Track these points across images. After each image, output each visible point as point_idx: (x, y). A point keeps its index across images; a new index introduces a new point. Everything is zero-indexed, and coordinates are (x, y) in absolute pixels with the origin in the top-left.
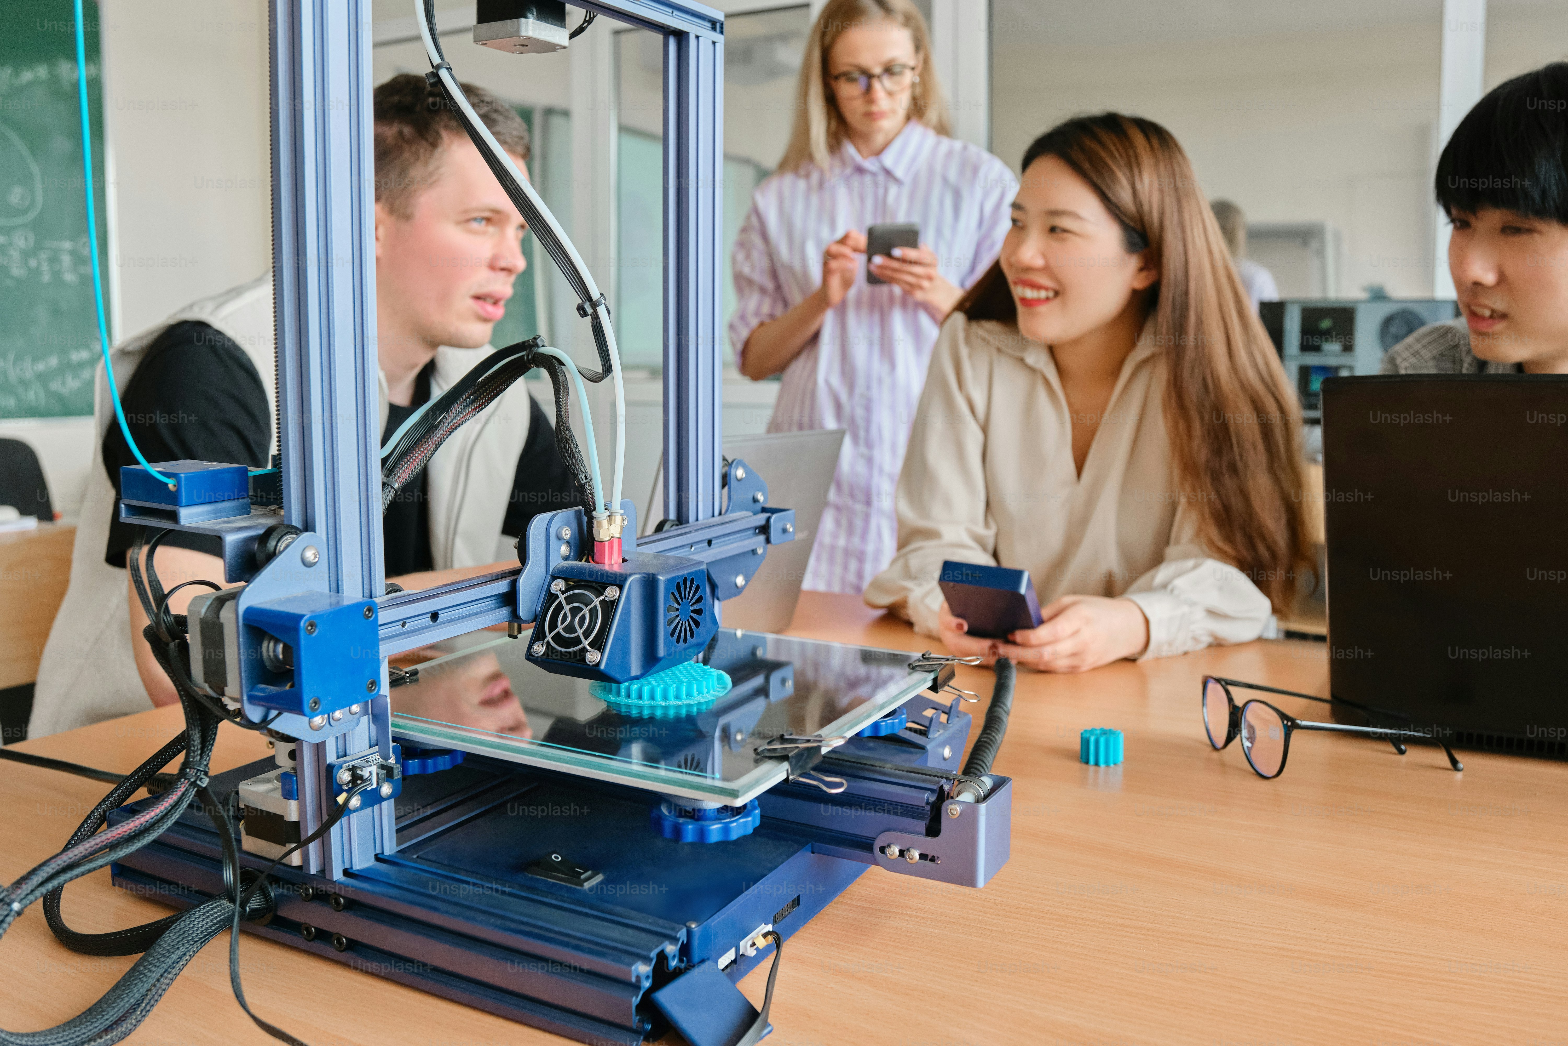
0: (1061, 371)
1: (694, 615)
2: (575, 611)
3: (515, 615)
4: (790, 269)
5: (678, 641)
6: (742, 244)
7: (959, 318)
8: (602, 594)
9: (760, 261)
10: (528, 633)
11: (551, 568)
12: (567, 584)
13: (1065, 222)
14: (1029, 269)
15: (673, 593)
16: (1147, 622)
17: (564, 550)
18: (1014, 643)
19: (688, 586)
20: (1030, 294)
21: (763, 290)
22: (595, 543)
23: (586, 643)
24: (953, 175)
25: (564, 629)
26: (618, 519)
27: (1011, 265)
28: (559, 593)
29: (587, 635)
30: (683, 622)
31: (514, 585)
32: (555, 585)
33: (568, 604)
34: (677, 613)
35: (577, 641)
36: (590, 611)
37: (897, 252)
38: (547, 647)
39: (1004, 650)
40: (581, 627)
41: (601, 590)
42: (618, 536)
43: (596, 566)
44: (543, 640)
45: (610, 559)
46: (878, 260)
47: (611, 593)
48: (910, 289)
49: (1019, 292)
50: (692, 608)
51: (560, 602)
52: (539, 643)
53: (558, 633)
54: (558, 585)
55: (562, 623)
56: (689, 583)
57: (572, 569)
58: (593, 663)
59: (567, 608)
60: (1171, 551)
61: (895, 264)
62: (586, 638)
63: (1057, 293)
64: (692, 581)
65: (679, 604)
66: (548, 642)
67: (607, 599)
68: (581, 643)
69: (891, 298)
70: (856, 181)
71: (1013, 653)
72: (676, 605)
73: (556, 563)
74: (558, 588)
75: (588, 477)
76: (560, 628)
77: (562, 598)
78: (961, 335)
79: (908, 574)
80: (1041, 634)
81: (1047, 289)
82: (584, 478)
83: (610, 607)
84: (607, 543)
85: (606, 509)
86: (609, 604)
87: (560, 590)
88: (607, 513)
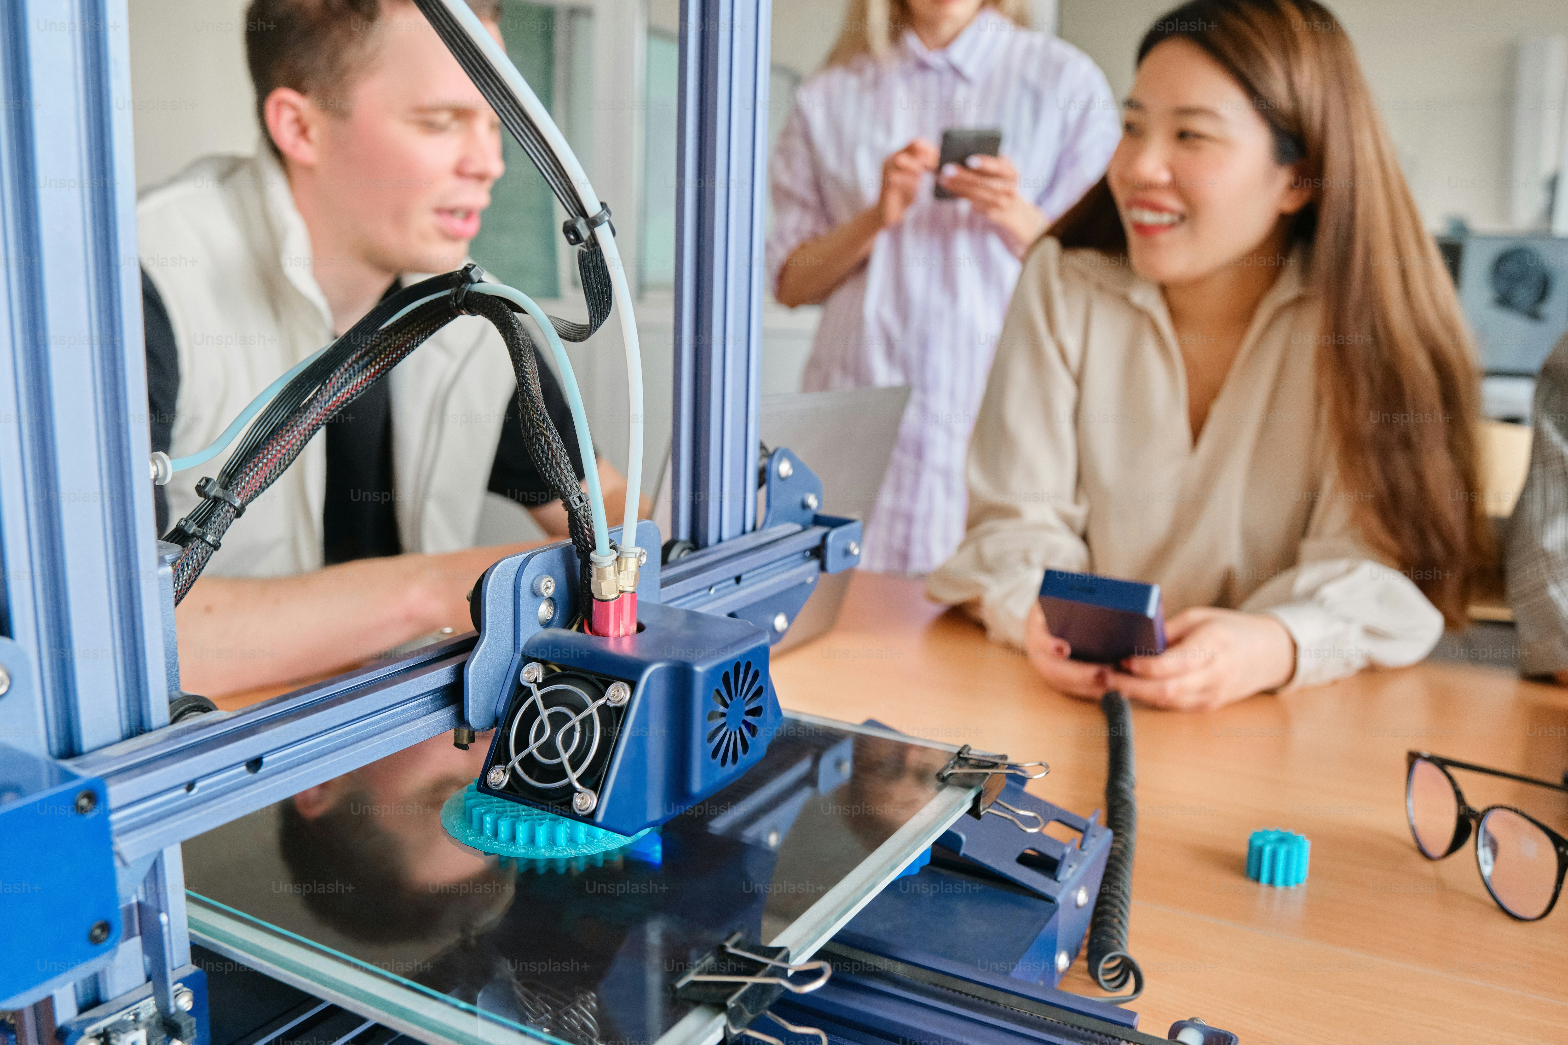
0: (1175, 314)
1: (749, 719)
2: (558, 720)
3: (460, 718)
4: (836, 181)
5: (724, 761)
6: (783, 151)
7: (1051, 246)
8: (602, 695)
9: (802, 170)
10: (482, 748)
11: (523, 642)
12: (548, 671)
13: (1199, 125)
14: (1150, 186)
15: (718, 691)
16: (1295, 647)
17: (545, 610)
18: (1129, 672)
19: (741, 676)
20: (1148, 217)
21: (804, 205)
22: (594, 600)
23: (574, 777)
24: (1032, 72)
25: (539, 750)
26: (631, 565)
27: (1123, 181)
28: (534, 687)
29: (575, 763)
30: (731, 733)
31: (460, 673)
32: (528, 672)
33: (546, 707)
34: (722, 720)
35: (559, 772)
36: (582, 722)
37: (975, 162)
38: (512, 776)
39: (1114, 681)
40: (566, 750)
41: (601, 686)
42: (631, 589)
43: (595, 641)
44: (506, 764)
45: (617, 627)
46: (951, 171)
47: (618, 693)
48: (983, 207)
49: (1131, 216)
50: (747, 708)
51: (534, 702)
52: (499, 768)
53: (530, 755)
54: (533, 673)
55: (537, 739)
56: (742, 670)
57: (554, 645)
58: (585, 813)
59: (544, 714)
60: (1308, 547)
61: (969, 177)
62: (574, 769)
63: (1183, 218)
64: (748, 666)
65: (726, 705)
66: (513, 769)
67: (609, 704)
68: (565, 775)
69: (956, 220)
70: (918, 79)
71: (1126, 686)
72: (722, 709)
73: (531, 632)
74: (532, 679)
75: (584, 499)
76: (533, 747)
77: (537, 695)
78: (1053, 268)
79: (984, 566)
80: (1168, 662)
81: (1171, 211)
82: (577, 501)
83: (614, 716)
84: (612, 603)
85: (613, 547)
86: (613, 712)
87: (535, 681)
88: (615, 555)
